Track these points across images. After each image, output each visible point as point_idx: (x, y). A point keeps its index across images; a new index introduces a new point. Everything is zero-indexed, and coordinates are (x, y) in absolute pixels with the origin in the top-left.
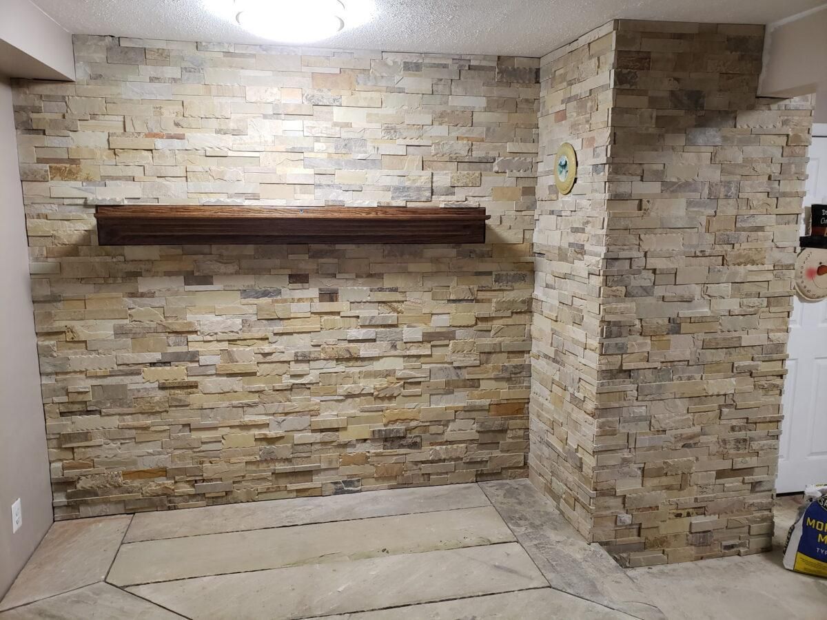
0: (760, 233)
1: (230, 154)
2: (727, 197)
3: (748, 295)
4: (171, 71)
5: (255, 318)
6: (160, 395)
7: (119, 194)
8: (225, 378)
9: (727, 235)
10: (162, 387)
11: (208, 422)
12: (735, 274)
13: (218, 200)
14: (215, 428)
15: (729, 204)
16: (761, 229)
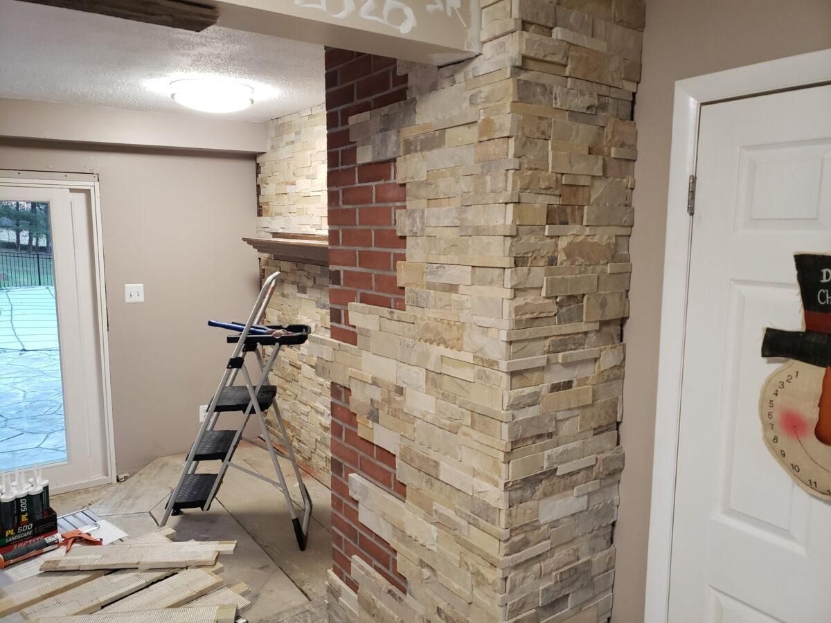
0: (454, 296)
1: (311, 194)
2: (415, 235)
3: (445, 397)
4: (292, 137)
5: (320, 325)
6: (290, 369)
7: (277, 225)
8: (309, 368)
9: (417, 294)
10: (291, 365)
11: (304, 399)
12: (426, 355)
13: (307, 231)
14: (306, 405)
15: (418, 244)
16: (453, 288)
